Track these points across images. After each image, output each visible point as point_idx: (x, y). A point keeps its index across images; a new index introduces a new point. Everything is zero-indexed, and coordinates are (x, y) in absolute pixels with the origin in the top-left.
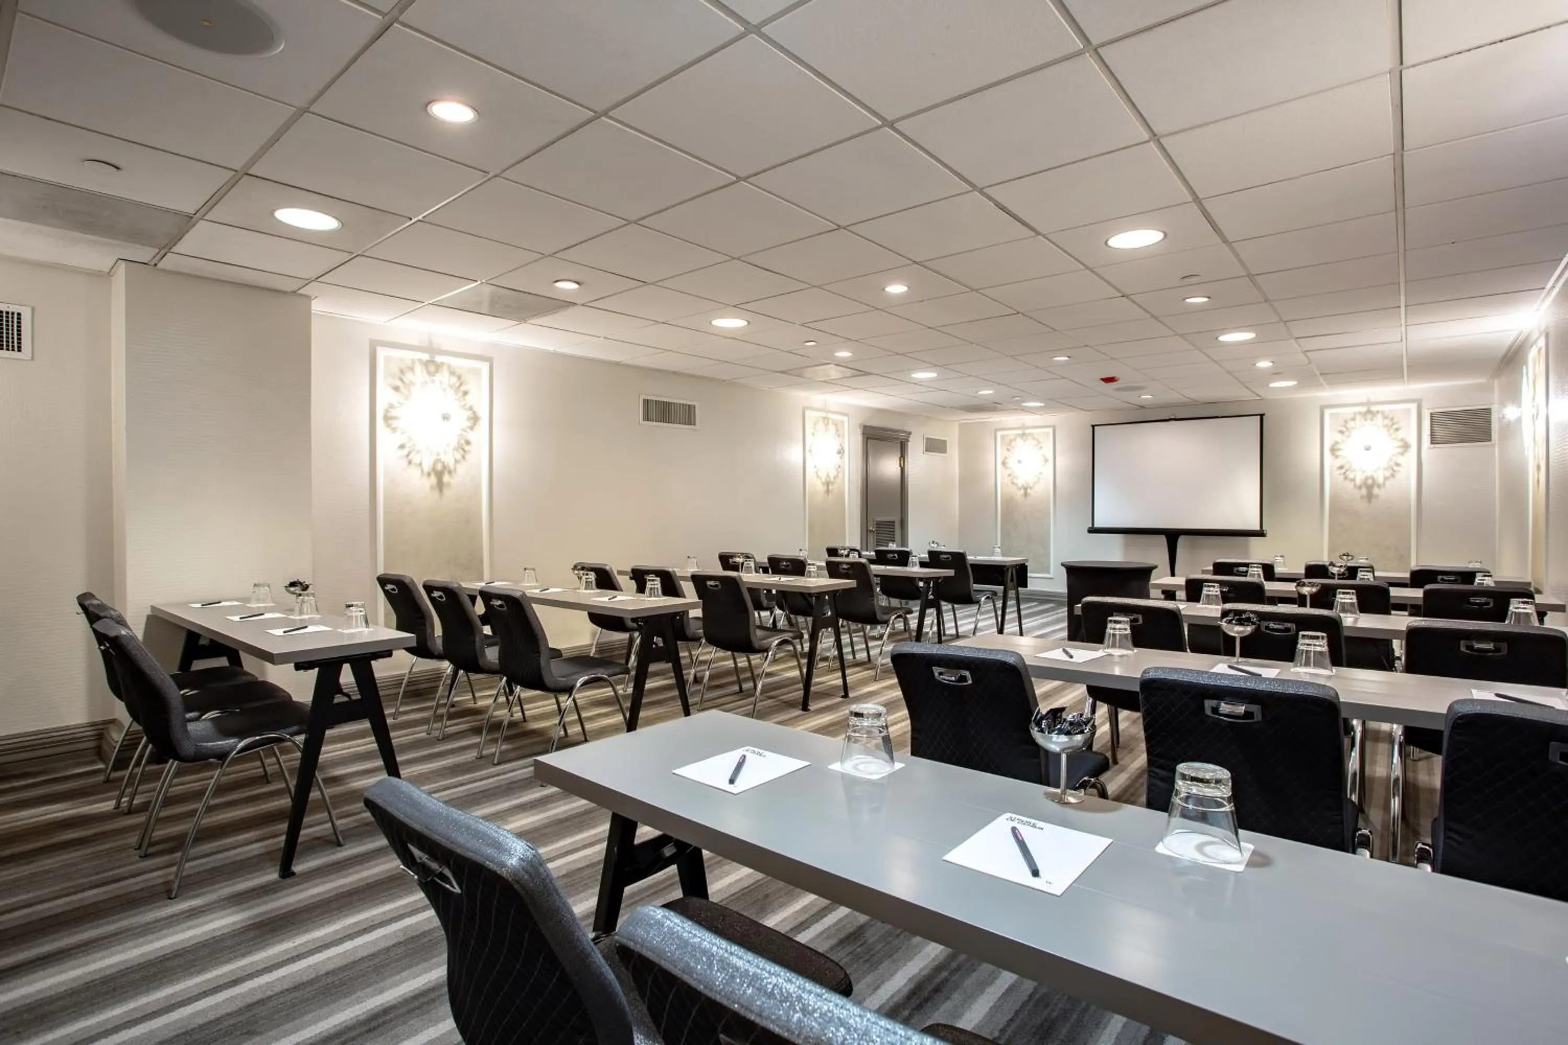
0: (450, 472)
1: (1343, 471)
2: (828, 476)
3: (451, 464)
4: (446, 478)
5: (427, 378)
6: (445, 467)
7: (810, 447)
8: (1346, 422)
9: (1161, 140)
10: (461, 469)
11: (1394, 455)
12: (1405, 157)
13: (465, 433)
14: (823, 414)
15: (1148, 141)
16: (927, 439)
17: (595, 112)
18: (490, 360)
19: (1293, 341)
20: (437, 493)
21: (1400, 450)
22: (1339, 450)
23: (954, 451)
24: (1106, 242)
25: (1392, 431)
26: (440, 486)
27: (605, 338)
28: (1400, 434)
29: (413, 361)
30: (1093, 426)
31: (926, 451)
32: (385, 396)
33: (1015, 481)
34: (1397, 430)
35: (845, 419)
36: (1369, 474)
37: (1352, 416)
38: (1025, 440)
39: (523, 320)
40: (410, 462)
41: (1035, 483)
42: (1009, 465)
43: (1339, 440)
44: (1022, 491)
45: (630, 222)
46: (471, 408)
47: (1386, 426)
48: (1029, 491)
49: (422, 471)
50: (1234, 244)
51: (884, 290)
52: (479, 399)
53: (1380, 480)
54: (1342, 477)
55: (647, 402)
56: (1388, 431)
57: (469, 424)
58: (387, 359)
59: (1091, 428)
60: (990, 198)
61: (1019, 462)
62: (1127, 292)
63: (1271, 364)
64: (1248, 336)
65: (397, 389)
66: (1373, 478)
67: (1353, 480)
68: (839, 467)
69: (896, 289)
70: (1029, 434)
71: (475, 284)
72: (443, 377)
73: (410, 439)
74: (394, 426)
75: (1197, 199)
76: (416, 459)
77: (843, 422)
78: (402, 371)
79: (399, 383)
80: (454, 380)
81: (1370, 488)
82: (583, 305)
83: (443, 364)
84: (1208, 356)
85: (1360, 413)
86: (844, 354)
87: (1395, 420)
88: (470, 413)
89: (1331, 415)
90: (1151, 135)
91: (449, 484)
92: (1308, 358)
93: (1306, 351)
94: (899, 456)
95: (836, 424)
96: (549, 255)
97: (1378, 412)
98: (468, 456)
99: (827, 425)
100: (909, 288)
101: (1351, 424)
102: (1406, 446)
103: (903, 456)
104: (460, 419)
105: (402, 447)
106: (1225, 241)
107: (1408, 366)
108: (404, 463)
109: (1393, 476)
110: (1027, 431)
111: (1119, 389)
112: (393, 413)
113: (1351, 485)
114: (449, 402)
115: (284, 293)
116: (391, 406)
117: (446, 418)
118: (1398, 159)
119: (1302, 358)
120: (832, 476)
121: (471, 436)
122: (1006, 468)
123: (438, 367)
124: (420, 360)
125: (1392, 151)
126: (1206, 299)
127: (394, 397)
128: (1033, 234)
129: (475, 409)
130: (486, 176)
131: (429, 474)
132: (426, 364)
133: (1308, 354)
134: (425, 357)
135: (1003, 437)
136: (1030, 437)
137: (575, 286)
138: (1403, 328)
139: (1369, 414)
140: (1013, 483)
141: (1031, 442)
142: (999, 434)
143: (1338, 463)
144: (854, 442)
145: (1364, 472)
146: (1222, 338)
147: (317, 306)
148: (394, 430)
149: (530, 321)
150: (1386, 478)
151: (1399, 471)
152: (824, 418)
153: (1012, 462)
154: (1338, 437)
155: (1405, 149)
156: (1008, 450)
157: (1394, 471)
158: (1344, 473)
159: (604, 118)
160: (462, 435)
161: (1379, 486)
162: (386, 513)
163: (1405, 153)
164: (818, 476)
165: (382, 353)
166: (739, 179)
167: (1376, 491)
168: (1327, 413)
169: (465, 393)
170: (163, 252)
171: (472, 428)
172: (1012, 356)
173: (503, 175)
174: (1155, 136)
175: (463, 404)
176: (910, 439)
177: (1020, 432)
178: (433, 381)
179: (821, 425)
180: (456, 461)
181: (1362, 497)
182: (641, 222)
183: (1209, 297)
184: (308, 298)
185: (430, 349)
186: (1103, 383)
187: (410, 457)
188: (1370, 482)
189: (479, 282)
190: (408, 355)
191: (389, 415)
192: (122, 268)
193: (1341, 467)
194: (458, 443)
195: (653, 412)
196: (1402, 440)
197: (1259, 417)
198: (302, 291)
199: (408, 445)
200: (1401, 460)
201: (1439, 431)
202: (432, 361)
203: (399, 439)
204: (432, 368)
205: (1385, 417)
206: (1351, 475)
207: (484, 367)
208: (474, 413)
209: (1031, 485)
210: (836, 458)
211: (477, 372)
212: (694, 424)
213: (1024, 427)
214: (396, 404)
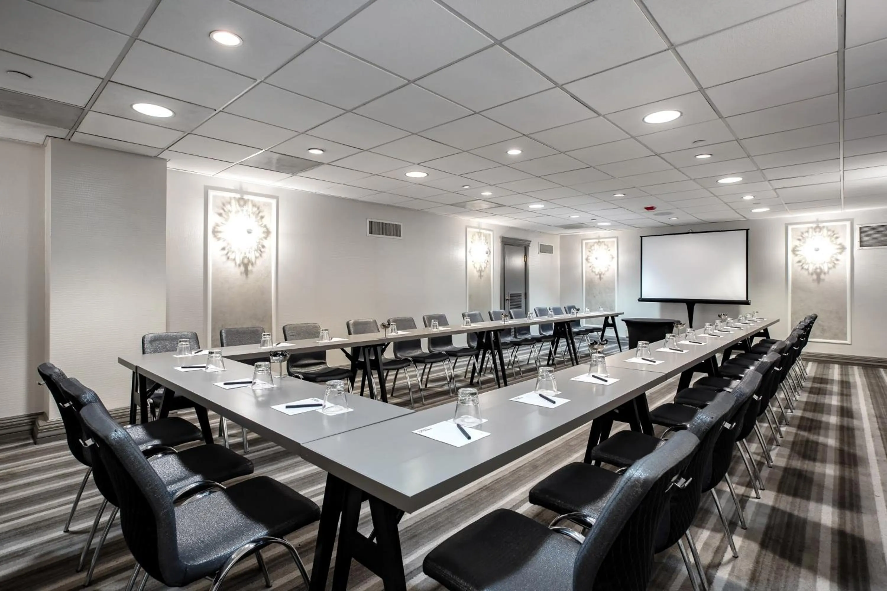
0: (252, 264)
1: (800, 264)
2: (481, 267)
3: (253, 260)
4: (250, 268)
5: (239, 208)
6: (249, 261)
7: (470, 250)
8: (803, 233)
9: (676, 49)
10: (259, 262)
11: (835, 254)
12: (845, 53)
13: (261, 241)
14: (478, 230)
15: (668, 50)
16: (541, 245)
17: (314, 38)
18: (277, 198)
19: (767, 182)
20: (244, 276)
21: (839, 251)
22: (798, 251)
23: (557, 252)
24: (643, 119)
25: (833, 239)
26: (246, 272)
27: (344, 184)
28: (839, 241)
29: (231, 198)
30: (641, 237)
31: (541, 252)
32: (213, 219)
33: (594, 270)
34: (837, 238)
35: (491, 233)
36: (818, 266)
37: (806, 230)
38: (600, 246)
39: (294, 173)
40: (228, 258)
41: (606, 271)
42: (590, 261)
43: (798, 245)
44: (598, 276)
45: (347, 111)
46: (265, 226)
47: (829, 236)
48: (602, 276)
49: (236, 263)
50: (727, 119)
51: (507, 152)
52: (270, 221)
53: (826, 269)
54: (800, 268)
55: (371, 223)
56: (830, 239)
57: (264, 235)
58: (215, 197)
59: (640, 238)
60: (567, 92)
61: (596, 259)
62: (658, 152)
63: (753, 197)
64: (738, 179)
65: (220, 215)
66: (820, 268)
67: (807, 269)
68: (488, 261)
69: (514, 152)
70: (603, 242)
71: (262, 151)
72: (249, 208)
73: (228, 244)
74: (218, 237)
75: (702, 90)
76: (232, 256)
77: (490, 235)
78: (224, 205)
79: (222, 211)
80: (255, 209)
81: (818, 275)
82: (328, 164)
83: (248, 200)
84: (712, 193)
85: (812, 228)
86: (487, 194)
87: (835, 232)
88: (264, 229)
89: (792, 229)
90: (669, 44)
91: (252, 271)
92: (777, 194)
93: (776, 189)
94: (524, 255)
95: (485, 236)
96: (302, 133)
97: (824, 227)
98: (263, 255)
99: (480, 237)
100: (522, 151)
101: (806, 235)
102: (843, 248)
103: (526, 255)
104: (259, 232)
105: (223, 249)
106: (721, 117)
107: (844, 198)
108: (224, 258)
109: (834, 267)
110: (601, 240)
111: (656, 215)
112: (219, 229)
113: (806, 273)
114: (252, 223)
115: (151, 157)
116: (217, 225)
117: (249, 232)
118: (841, 54)
119: (773, 193)
120: (483, 267)
121: (265, 243)
122: (589, 262)
123: (246, 202)
124: (235, 198)
125: (837, 50)
126: (709, 156)
127: (219, 220)
128: (596, 115)
129: (268, 226)
130: (255, 82)
131: (239, 265)
132: (239, 200)
133: (777, 190)
134: (238, 196)
135: (586, 244)
136: (603, 244)
137: (321, 152)
138: (842, 172)
139: (818, 228)
140: (592, 271)
141: (603, 247)
142: (584, 242)
143: (797, 259)
144: (496, 247)
145: (815, 264)
146: (721, 181)
147: (170, 165)
148: (219, 239)
149: (298, 175)
150: (829, 269)
151: (838, 264)
152: (478, 233)
153: (592, 259)
154: (797, 243)
155: (846, 47)
156: (590, 251)
157: (835, 264)
158: (802, 265)
159: (320, 42)
160: (259, 242)
161: (825, 273)
162: (213, 288)
163: (846, 51)
164: (474, 267)
165: (212, 194)
166: (410, 82)
167: (822, 276)
168: (790, 228)
169: (262, 217)
170: (72, 131)
171: (266, 238)
172: (589, 195)
173: (266, 81)
174: (672, 46)
175: (260, 223)
176: (531, 245)
177: (597, 241)
178: (242, 210)
179: (477, 237)
180: (256, 258)
181: (813, 280)
182: (354, 111)
183: (711, 155)
184: (164, 160)
185: (241, 191)
186: (646, 210)
187: (229, 255)
188: (818, 270)
189: (264, 150)
190: (228, 195)
191: (216, 230)
192: (49, 141)
193: (799, 262)
194: (258, 247)
195: (375, 228)
196: (840, 244)
197: (745, 231)
198: (160, 156)
199: (227, 249)
200: (839, 257)
201: (866, 239)
202: (242, 198)
203: (221, 244)
204: (242, 203)
205: (828, 230)
206: (806, 267)
207: (274, 202)
208: (267, 229)
209: (604, 272)
210: (486, 256)
211: (269, 205)
212: (400, 236)
213: (599, 238)
214: (220, 224)
